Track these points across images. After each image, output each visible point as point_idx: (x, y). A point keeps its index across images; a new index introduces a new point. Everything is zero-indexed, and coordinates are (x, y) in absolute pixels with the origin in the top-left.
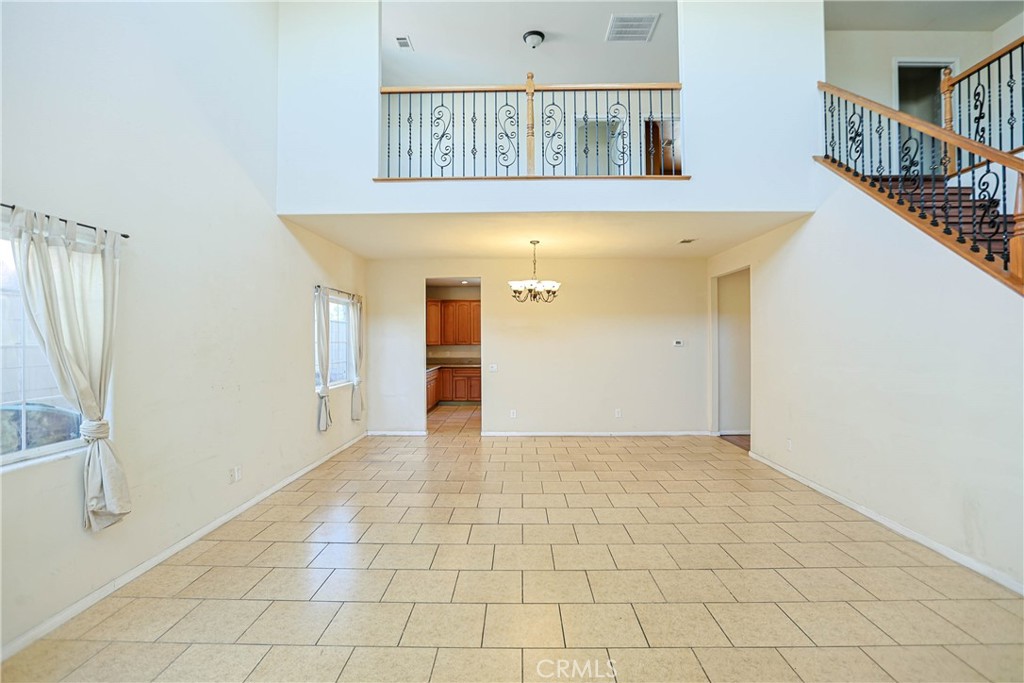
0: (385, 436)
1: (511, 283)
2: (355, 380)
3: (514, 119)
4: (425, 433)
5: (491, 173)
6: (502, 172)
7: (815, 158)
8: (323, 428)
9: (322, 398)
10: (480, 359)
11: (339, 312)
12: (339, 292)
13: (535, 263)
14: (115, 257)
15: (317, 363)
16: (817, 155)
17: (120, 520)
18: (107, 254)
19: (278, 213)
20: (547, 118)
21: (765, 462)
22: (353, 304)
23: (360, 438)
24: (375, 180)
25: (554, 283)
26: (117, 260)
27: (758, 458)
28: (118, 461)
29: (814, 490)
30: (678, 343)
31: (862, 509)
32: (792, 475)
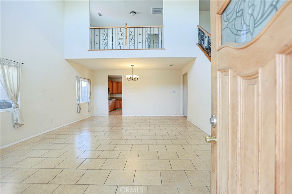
0: (98, 116)
1: (126, 76)
2: (89, 101)
3: (122, 35)
4: (108, 115)
5: (117, 48)
6: (119, 48)
7: (196, 44)
8: (79, 112)
9: (78, 105)
10: (122, 97)
11: (84, 84)
12: (84, 78)
13: (132, 71)
14: (20, 68)
15: (77, 96)
16: (197, 43)
17: (22, 126)
18: (18, 67)
19: (65, 58)
20: (130, 35)
21: (189, 121)
22: (88, 82)
23: (91, 116)
24: (88, 50)
25: (137, 76)
26: (21, 69)
27: (189, 120)
28: (21, 113)
29: (196, 126)
30: (173, 92)
31: (203, 130)
32: (193, 123)
